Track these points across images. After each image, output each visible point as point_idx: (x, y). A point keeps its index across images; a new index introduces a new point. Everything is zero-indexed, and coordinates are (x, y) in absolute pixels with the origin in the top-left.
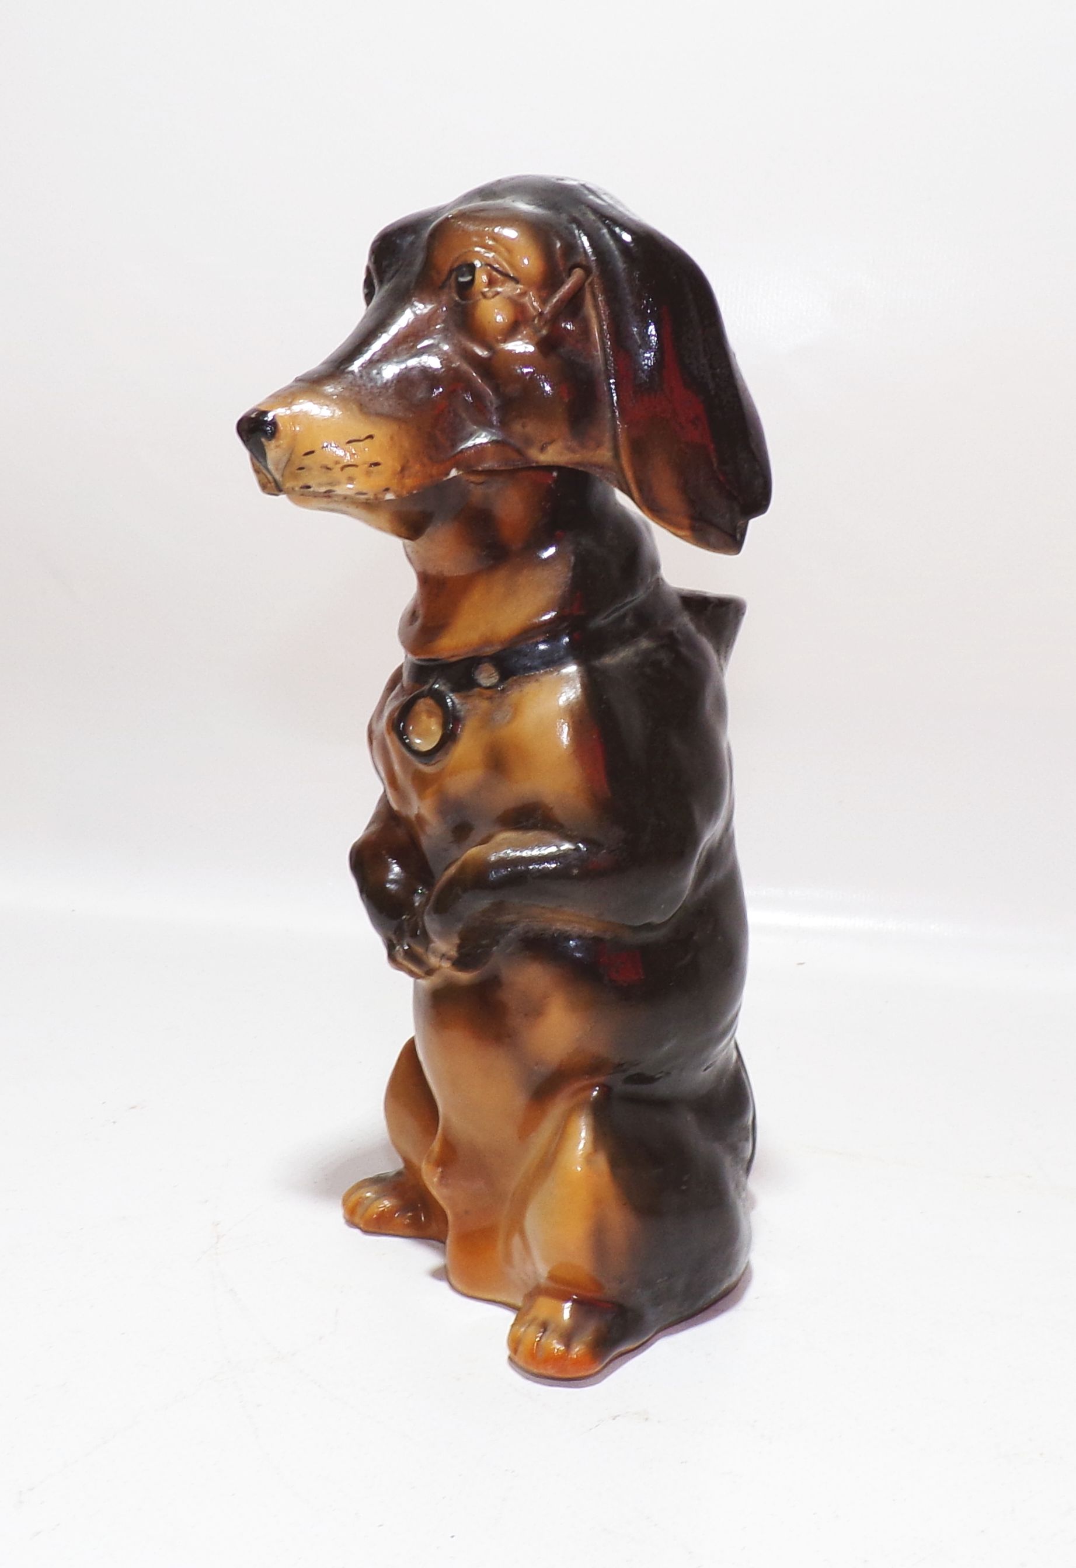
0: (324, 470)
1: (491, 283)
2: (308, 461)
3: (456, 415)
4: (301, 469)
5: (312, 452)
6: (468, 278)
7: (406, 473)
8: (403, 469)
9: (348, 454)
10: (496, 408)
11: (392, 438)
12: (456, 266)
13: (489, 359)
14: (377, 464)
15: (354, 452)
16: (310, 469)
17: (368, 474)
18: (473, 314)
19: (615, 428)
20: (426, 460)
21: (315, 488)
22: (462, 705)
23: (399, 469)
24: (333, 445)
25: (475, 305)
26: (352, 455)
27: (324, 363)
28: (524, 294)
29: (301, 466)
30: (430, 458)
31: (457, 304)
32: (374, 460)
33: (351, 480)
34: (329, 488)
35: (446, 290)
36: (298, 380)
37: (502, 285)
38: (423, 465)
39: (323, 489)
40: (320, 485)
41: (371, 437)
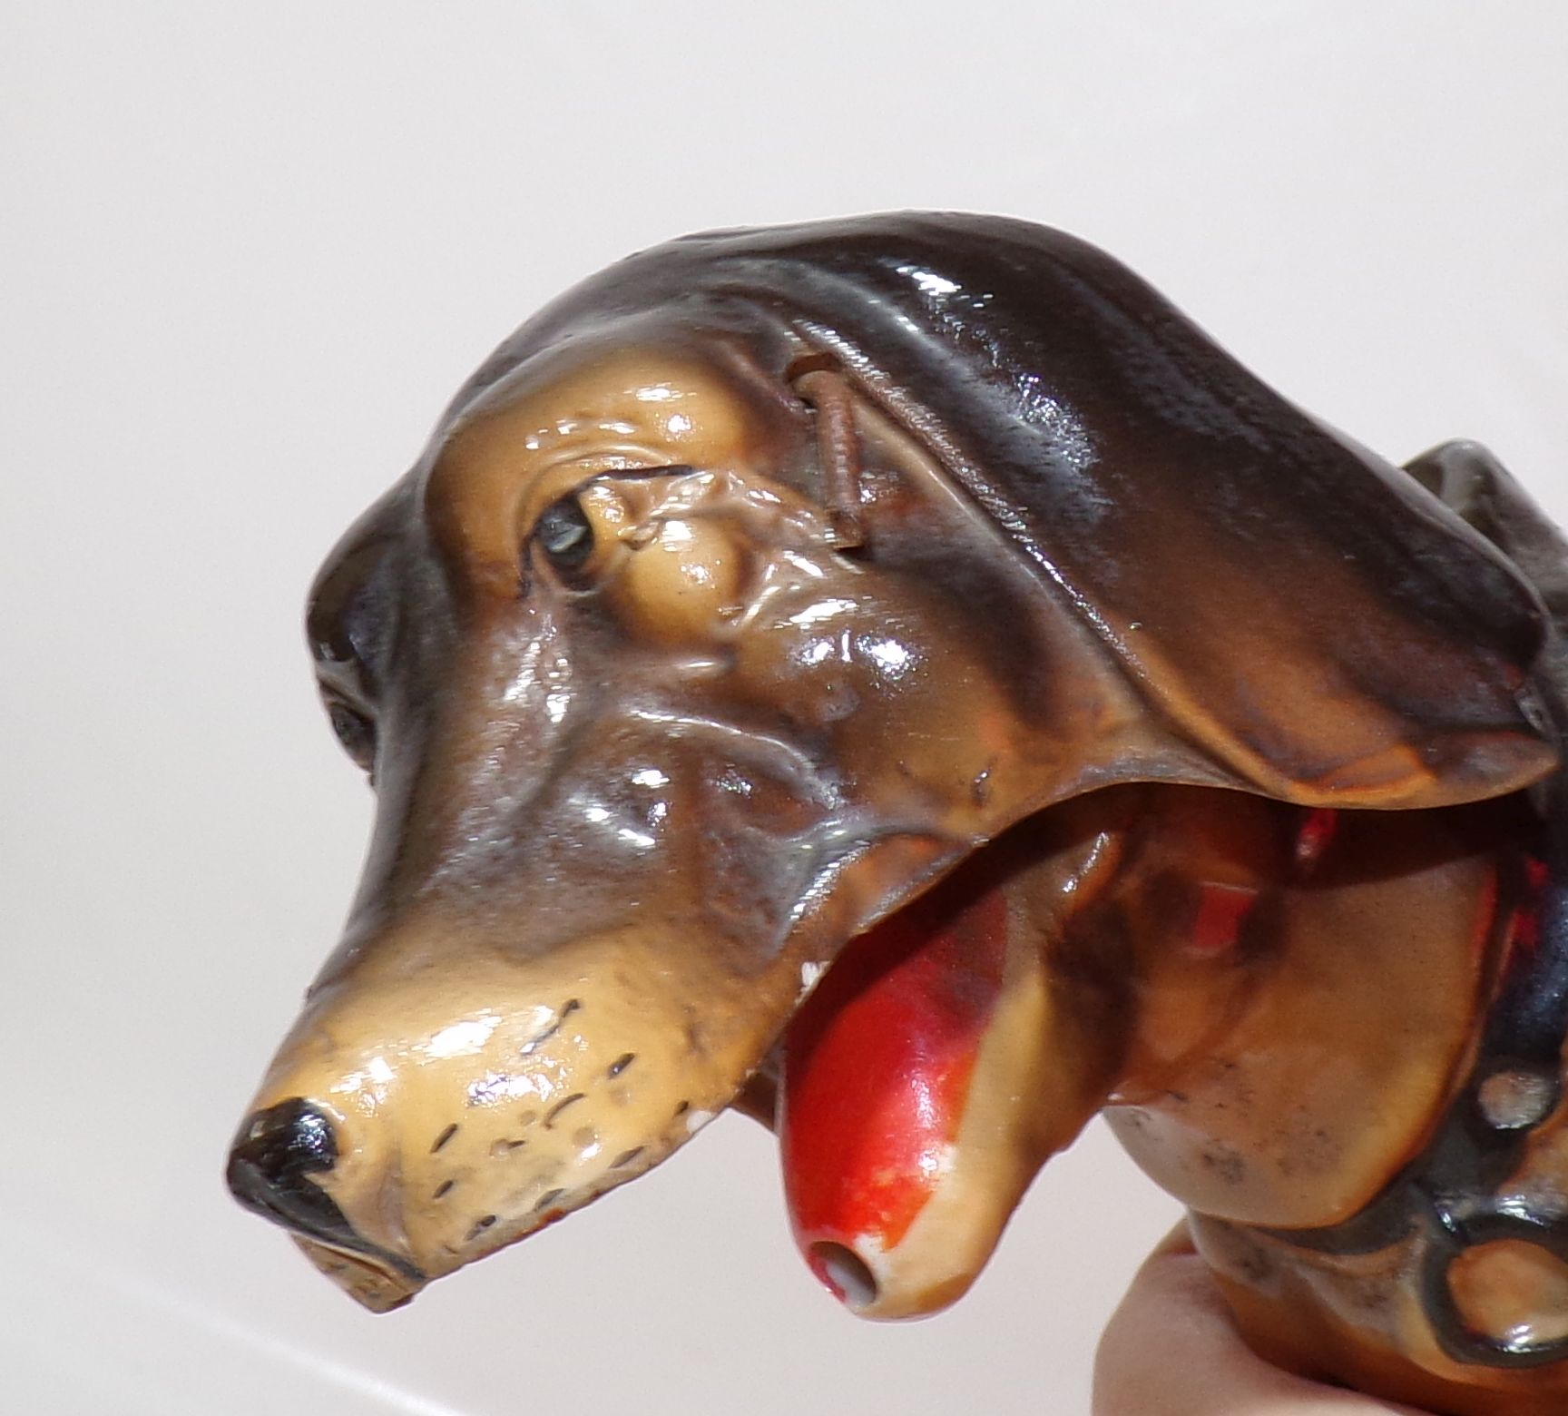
0: (503, 1153)
1: (633, 508)
2: (453, 1157)
3: (732, 841)
4: (447, 1186)
5: (453, 1130)
6: (573, 535)
7: (705, 1039)
8: (692, 1033)
9: (542, 1079)
10: (818, 769)
11: (622, 980)
12: (528, 525)
13: (731, 673)
14: (626, 1061)
15: (551, 1064)
16: (467, 1173)
17: (617, 1097)
18: (632, 600)
19: (1109, 651)
20: (730, 984)
21: (509, 1214)
22: (1538, 1190)
23: (681, 1039)
24: (492, 1078)
25: (624, 578)
26: (552, 1074)
27: (356, 915)
28: (719, 487)
29: (440, 1183)
30: (737, 973)
31: (580, 607)
32: (614, 1055)
33: (584, 1136)
34: (540, 1192)
35: (536, 593)
36: (311, 993)
37: (661, 498)
38: (732, 998)
39: (529, 1204)
40: (516, 1196)
41: (573, 1005)
